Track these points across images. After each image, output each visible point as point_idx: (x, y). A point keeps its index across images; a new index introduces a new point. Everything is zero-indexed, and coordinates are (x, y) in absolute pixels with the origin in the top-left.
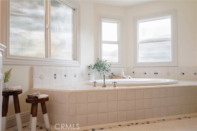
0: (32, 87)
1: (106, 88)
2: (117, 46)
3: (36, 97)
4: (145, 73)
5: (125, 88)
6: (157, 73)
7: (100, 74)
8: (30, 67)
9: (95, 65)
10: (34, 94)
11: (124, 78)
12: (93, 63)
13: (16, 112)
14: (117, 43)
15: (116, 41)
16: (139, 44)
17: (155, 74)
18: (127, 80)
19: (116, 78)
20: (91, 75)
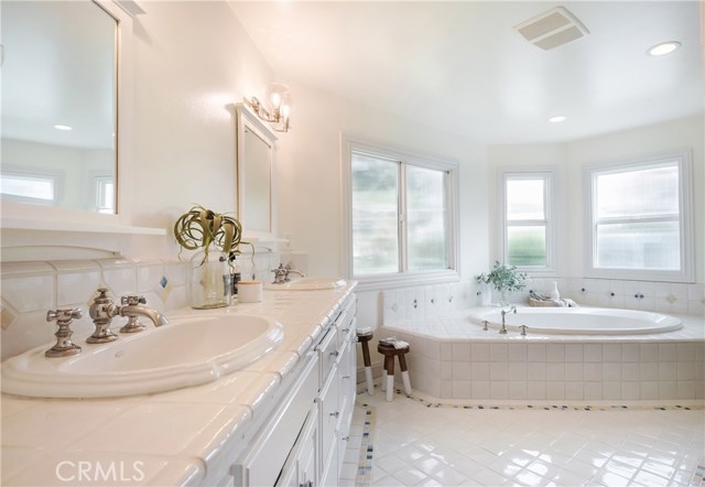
0: (382, 324)
1: (505, 337)
2: (543, 229)
3: (392, 346)
4: (613, 294)
5: (546, 338)
6: (642, 296)
7: (503, 294)
8: (378, 292)
9: (492, 275)
10: (389, 340)
11: (557, 305)
12: (486, 271)
13: (366, 365)
14: (545, 222)
15: (542, 217)
16: (599, 226)
17: (636, 296)
18: (564, 310)
19: (539, 305)
20: (483, 295)
